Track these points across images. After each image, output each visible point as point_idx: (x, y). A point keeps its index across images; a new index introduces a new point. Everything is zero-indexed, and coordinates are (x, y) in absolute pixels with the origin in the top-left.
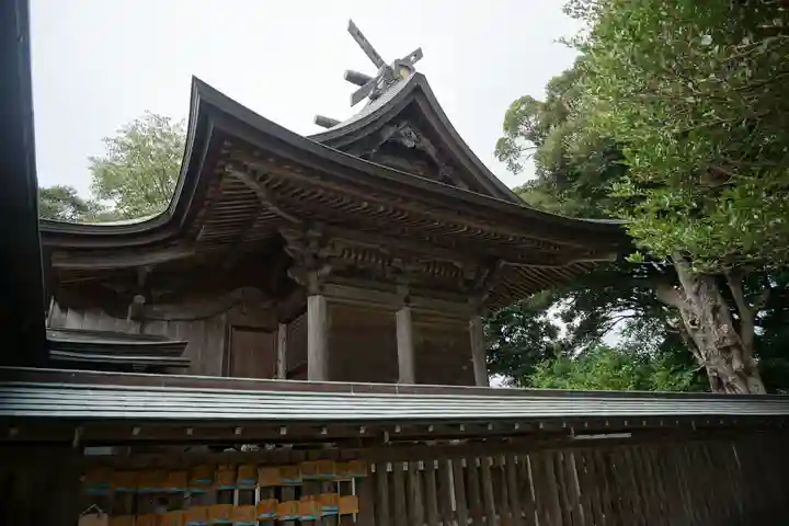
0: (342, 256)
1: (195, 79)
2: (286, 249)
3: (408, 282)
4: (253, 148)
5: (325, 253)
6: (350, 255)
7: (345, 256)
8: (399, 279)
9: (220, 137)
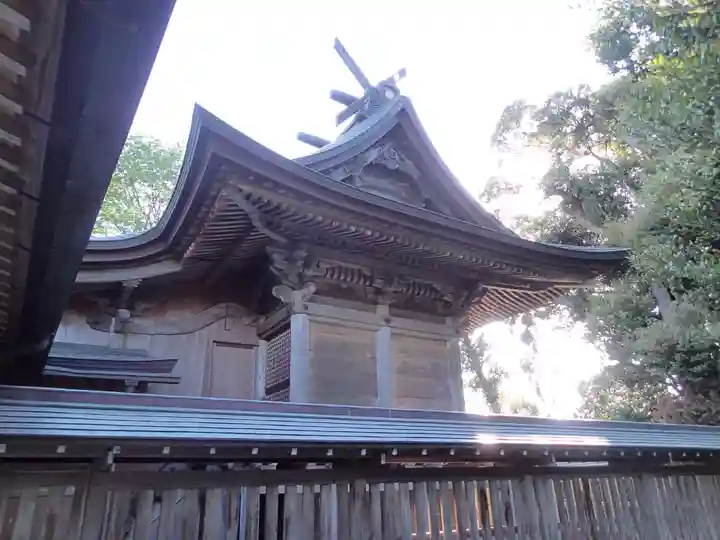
0: (325, 275)
1: (197, 106)
2: (271, 268)
3: (389, 302)
4: (248, 172)
5: (309, 273)
6: (332, 275)
7: (328, 276)
8: (380, 299)
9: (217, 161)
